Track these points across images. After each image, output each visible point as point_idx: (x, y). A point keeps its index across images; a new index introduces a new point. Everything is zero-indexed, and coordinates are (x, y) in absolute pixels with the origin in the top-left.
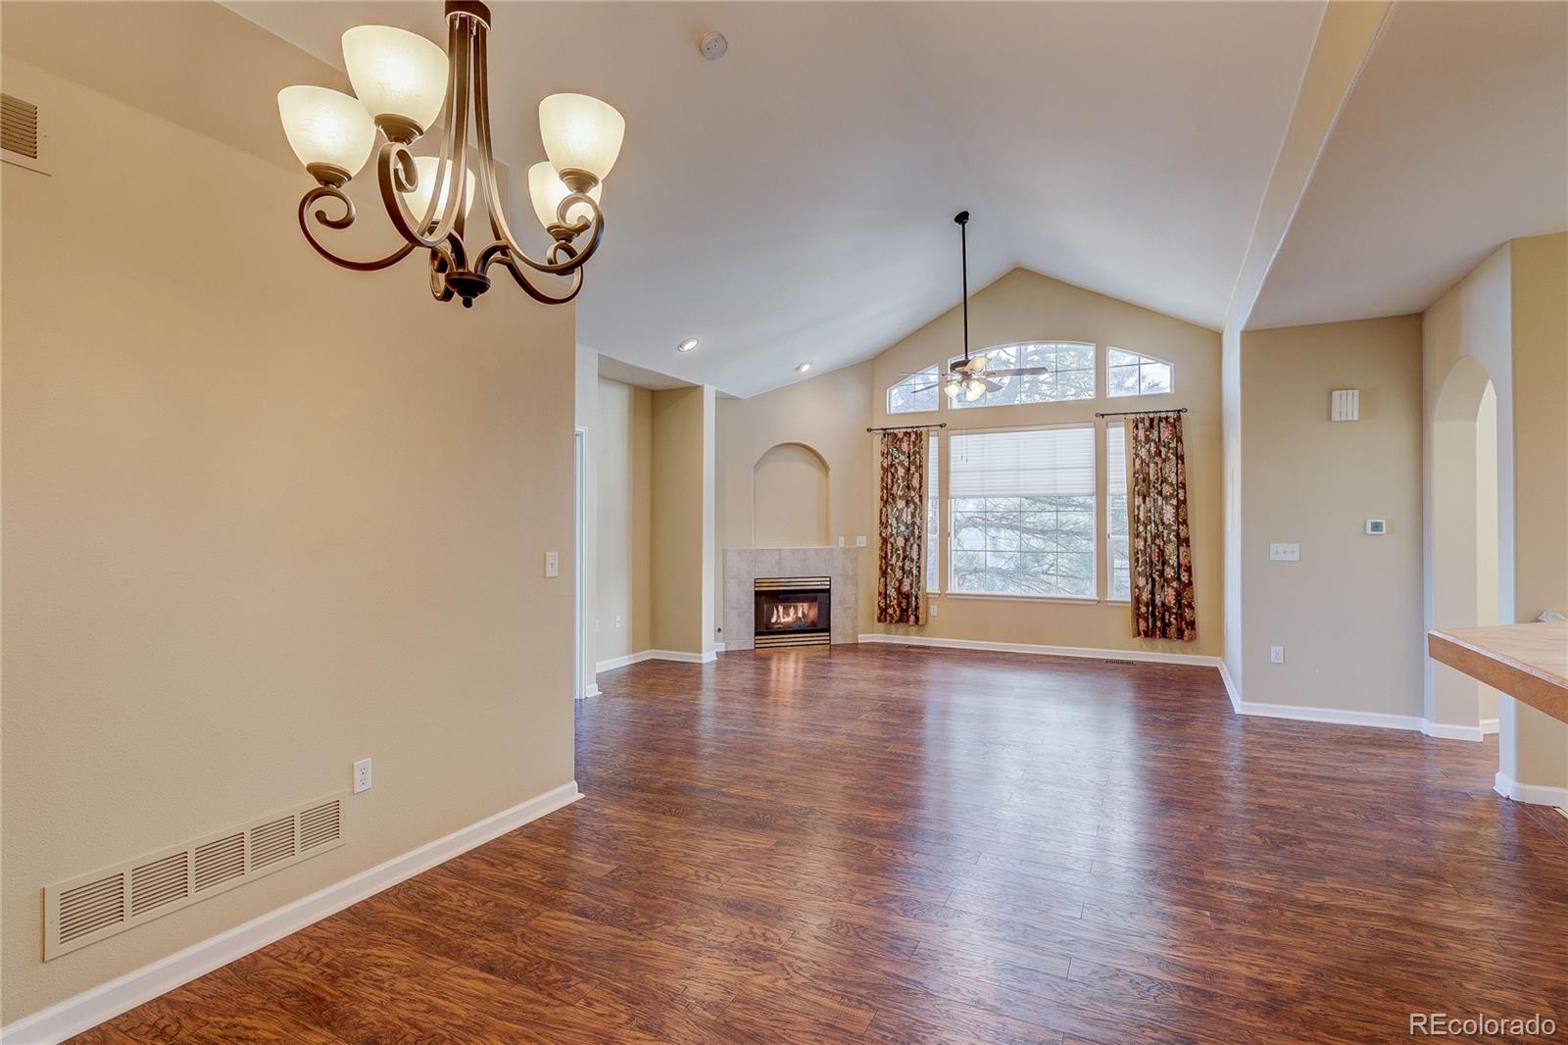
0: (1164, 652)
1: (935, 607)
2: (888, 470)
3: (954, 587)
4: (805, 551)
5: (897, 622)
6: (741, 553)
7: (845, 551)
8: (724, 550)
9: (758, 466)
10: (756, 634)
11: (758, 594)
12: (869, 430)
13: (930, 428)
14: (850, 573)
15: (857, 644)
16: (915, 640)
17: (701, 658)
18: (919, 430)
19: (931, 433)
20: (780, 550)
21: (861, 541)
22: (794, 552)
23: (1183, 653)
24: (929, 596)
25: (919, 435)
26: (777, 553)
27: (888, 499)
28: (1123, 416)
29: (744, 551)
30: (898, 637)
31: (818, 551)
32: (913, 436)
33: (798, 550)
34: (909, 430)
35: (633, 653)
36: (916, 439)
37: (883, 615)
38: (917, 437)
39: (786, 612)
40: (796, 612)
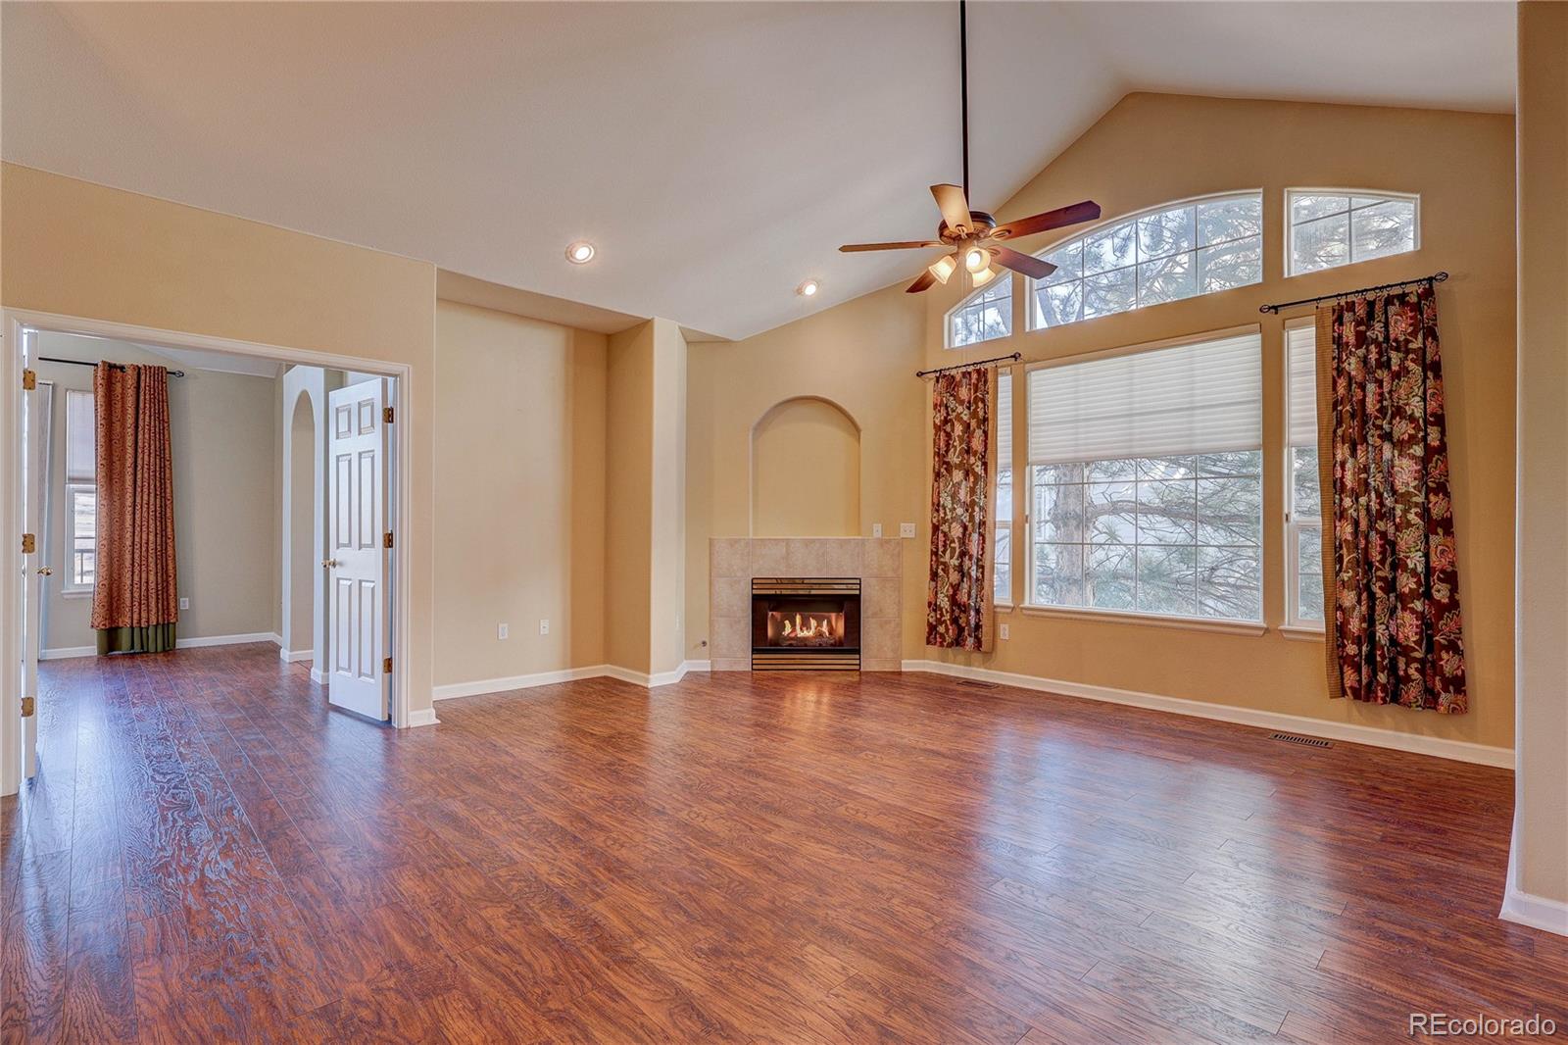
1: (1007, 626)
2: (943, 427)
3: (1039, 598)
4: (823, 542)
5: (950, 645)
6: (733, 543)
7: (882, 543)
8: (710, 539)
9: (761, 427)
10: (754, 651)
11: (756, 599)
12: (920, 374)
13: (999, 363)
14: (890, 574)
15: (900, 673)
16: (979, 673)
17: (647, 680)
18: (982, 367)
19: (1000, 370)
20: (788, 541)
21: (908, 530)
22: (808, 543)
23: (1440, 735)
24: (998, 610)
25: (982, 375)
26: (783, 545)
27: (943, 468)
28: (1316, 305)
29: (737, 541)
30: (956, 669)
31: (842, 543)
32: (975, 376)
33: (814, 541)
34: (970, 369)
35: (573, 667)
36: (978, 380)
37: (932, 634)
38: (980, 378)
39: (805, 624)
40: (819, 625)
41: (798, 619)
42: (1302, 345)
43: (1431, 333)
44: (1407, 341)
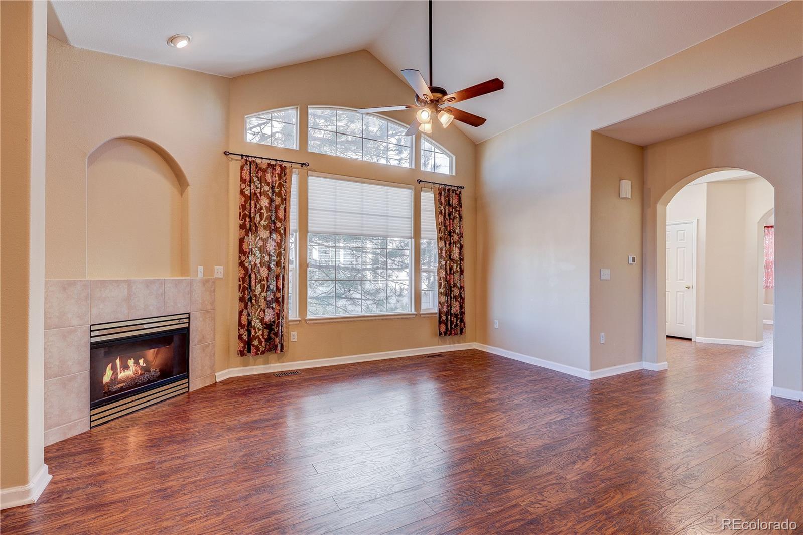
0: (450, 344)
1: (295, 333)
2: (249, 199)
3: (315, 311)
4: (162, 282)
5: (263, 353)
7: (205, 282)
9: (93, 158)
10: (93, 406)
11: (94, 347)
12: (226, 153)
13: (294, 165)
14: (209, 307)
15: (215, 384)
16: (275, 367)
18: (284, 164)
19: (294, 170)
20: (129, 283)
21: (219, 272)
22: (148, 284)
24: (291, 323)
25: (283, 169)
26: (126, 286)
27: (248, 227)
28: (432, 185)
29: (73, 283)
30: (257, 368)
31: (176, 283)
32: (278, 169)
33: (154, 282)
34: (273, 162)
36: (281, 172)
37: (247, 347)
38: (281, 169)
39: (126, 367)
40: (137, 363)
41: (118, 362)
42: (428, 199)
43: (461, 207)
44: (457, 207)
